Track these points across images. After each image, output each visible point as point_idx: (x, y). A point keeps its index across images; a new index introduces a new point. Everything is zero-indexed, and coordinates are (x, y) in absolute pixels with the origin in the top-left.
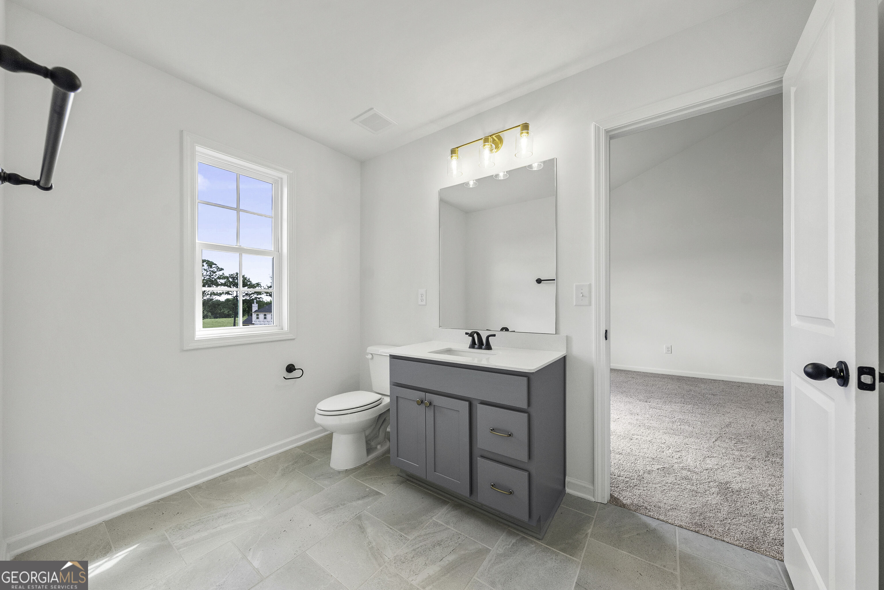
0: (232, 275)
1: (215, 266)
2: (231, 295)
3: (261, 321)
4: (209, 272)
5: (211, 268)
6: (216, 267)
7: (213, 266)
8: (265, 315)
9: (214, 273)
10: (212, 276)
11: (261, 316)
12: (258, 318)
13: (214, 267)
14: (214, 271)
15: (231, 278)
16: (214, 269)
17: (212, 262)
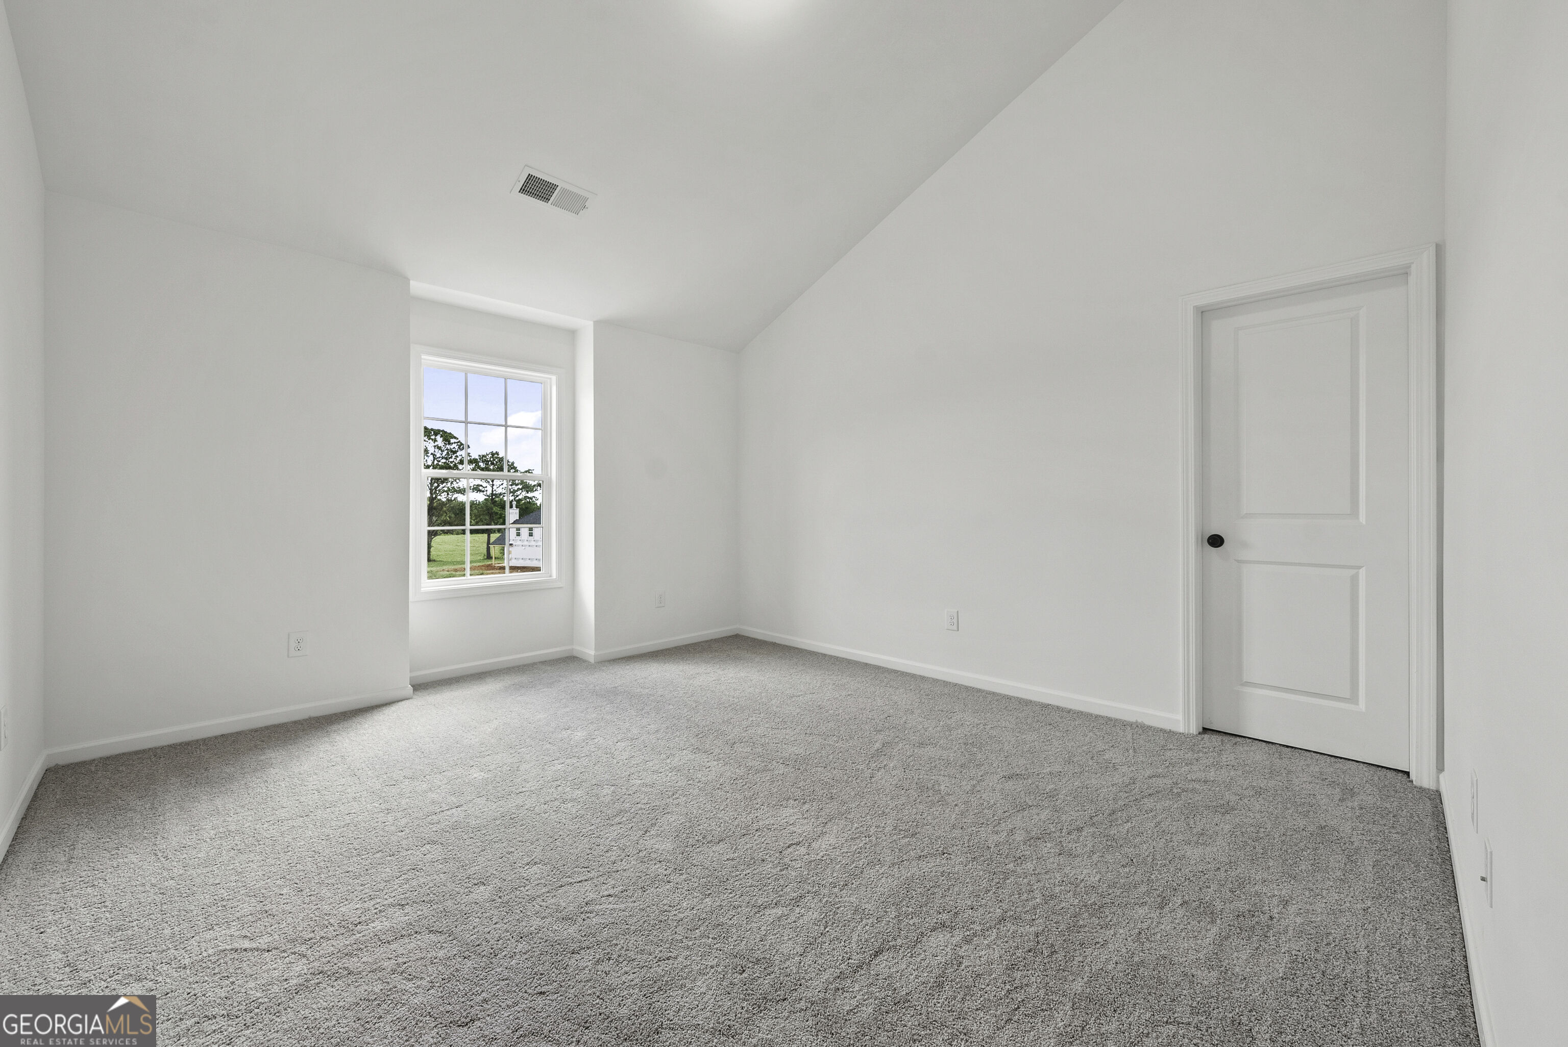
0: (483, 456)
1: (456, 441)
2: (482, 493)
3: (523, 541)
4: (446, 451)
5: (450, 444)
6: (458, 442)
7: (452, 441)
8: (531, 529)
9: (454, 454)
10: (450, 458)
11: (525, 531)
12: (518, 534)
13: (455, 443)
14: (454, 450)
15: (483, 462)
16: (454, 445)
17: (450, 433)
